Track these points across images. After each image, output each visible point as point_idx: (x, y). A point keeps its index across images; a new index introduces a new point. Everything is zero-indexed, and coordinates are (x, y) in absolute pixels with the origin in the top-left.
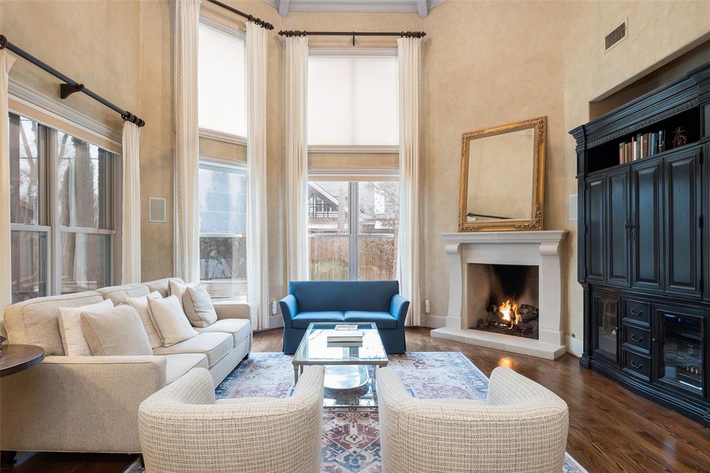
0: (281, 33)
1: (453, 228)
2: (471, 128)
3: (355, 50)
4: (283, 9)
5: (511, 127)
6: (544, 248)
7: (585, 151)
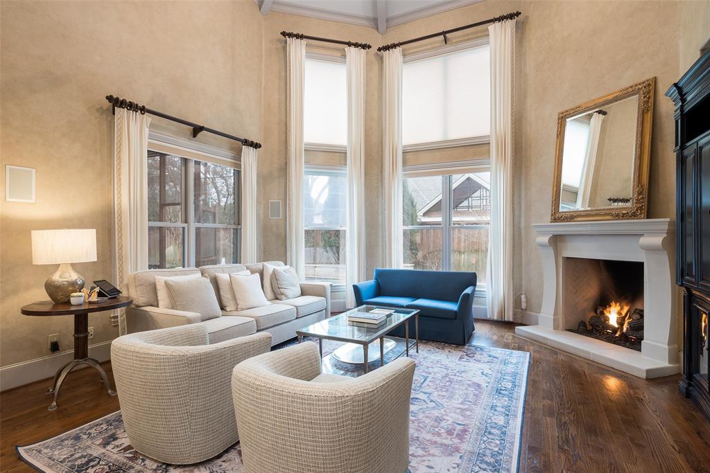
0: (379, 49)
3: (448, 47)
4: (382, 26)
5: (611, 97)
6: (645, 240)
7: (682, 115)
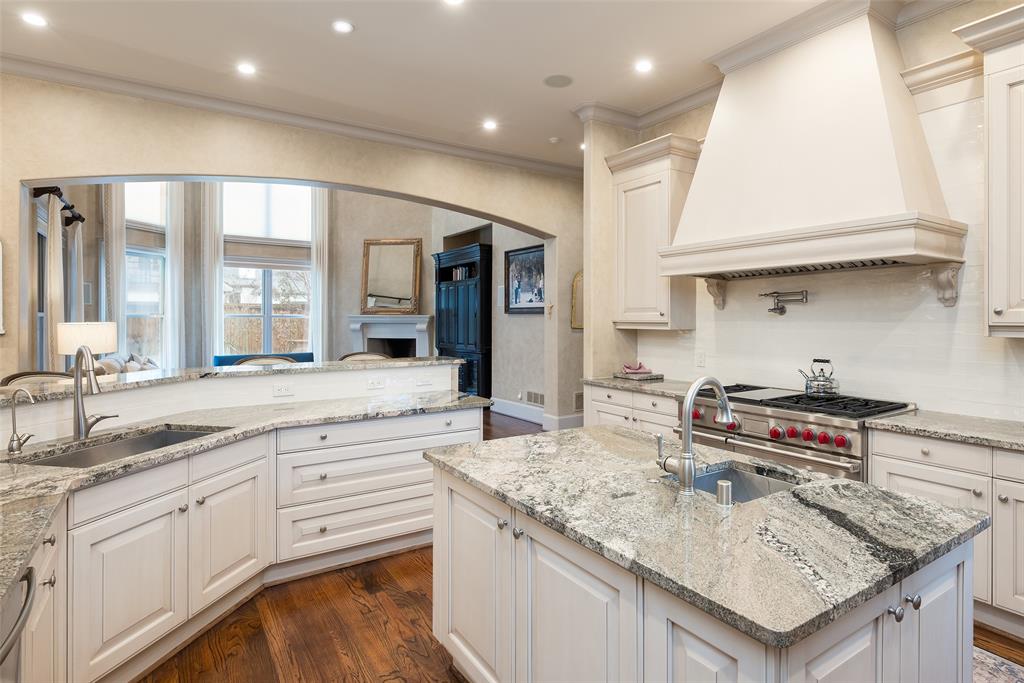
1: (356, 312)
2: (371, 237)
5: (399, 241)
6: (419, 326)
7: (440, 268)
